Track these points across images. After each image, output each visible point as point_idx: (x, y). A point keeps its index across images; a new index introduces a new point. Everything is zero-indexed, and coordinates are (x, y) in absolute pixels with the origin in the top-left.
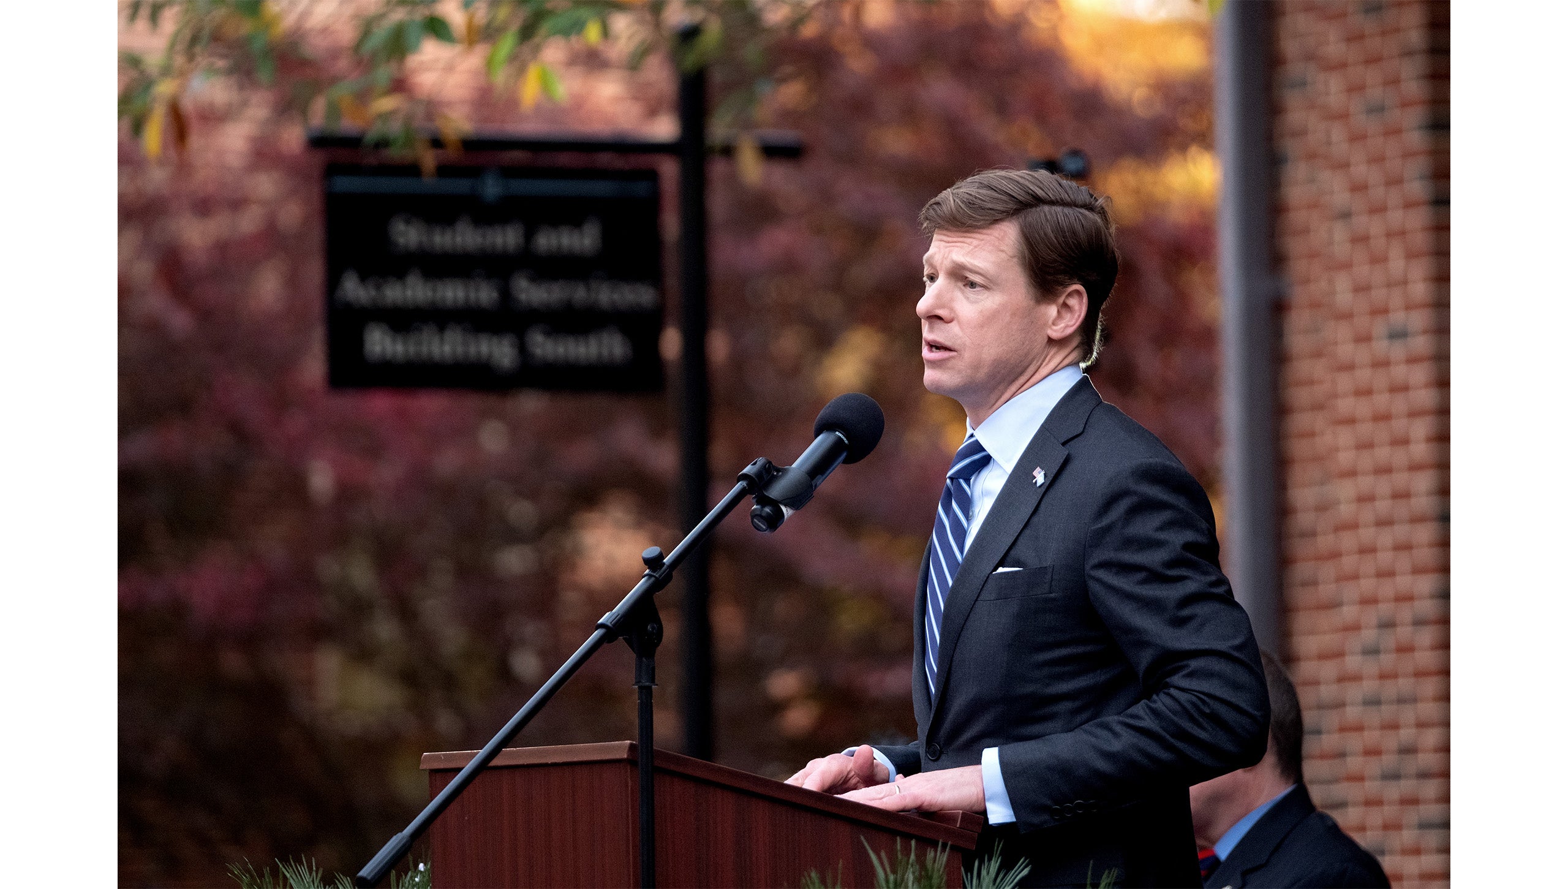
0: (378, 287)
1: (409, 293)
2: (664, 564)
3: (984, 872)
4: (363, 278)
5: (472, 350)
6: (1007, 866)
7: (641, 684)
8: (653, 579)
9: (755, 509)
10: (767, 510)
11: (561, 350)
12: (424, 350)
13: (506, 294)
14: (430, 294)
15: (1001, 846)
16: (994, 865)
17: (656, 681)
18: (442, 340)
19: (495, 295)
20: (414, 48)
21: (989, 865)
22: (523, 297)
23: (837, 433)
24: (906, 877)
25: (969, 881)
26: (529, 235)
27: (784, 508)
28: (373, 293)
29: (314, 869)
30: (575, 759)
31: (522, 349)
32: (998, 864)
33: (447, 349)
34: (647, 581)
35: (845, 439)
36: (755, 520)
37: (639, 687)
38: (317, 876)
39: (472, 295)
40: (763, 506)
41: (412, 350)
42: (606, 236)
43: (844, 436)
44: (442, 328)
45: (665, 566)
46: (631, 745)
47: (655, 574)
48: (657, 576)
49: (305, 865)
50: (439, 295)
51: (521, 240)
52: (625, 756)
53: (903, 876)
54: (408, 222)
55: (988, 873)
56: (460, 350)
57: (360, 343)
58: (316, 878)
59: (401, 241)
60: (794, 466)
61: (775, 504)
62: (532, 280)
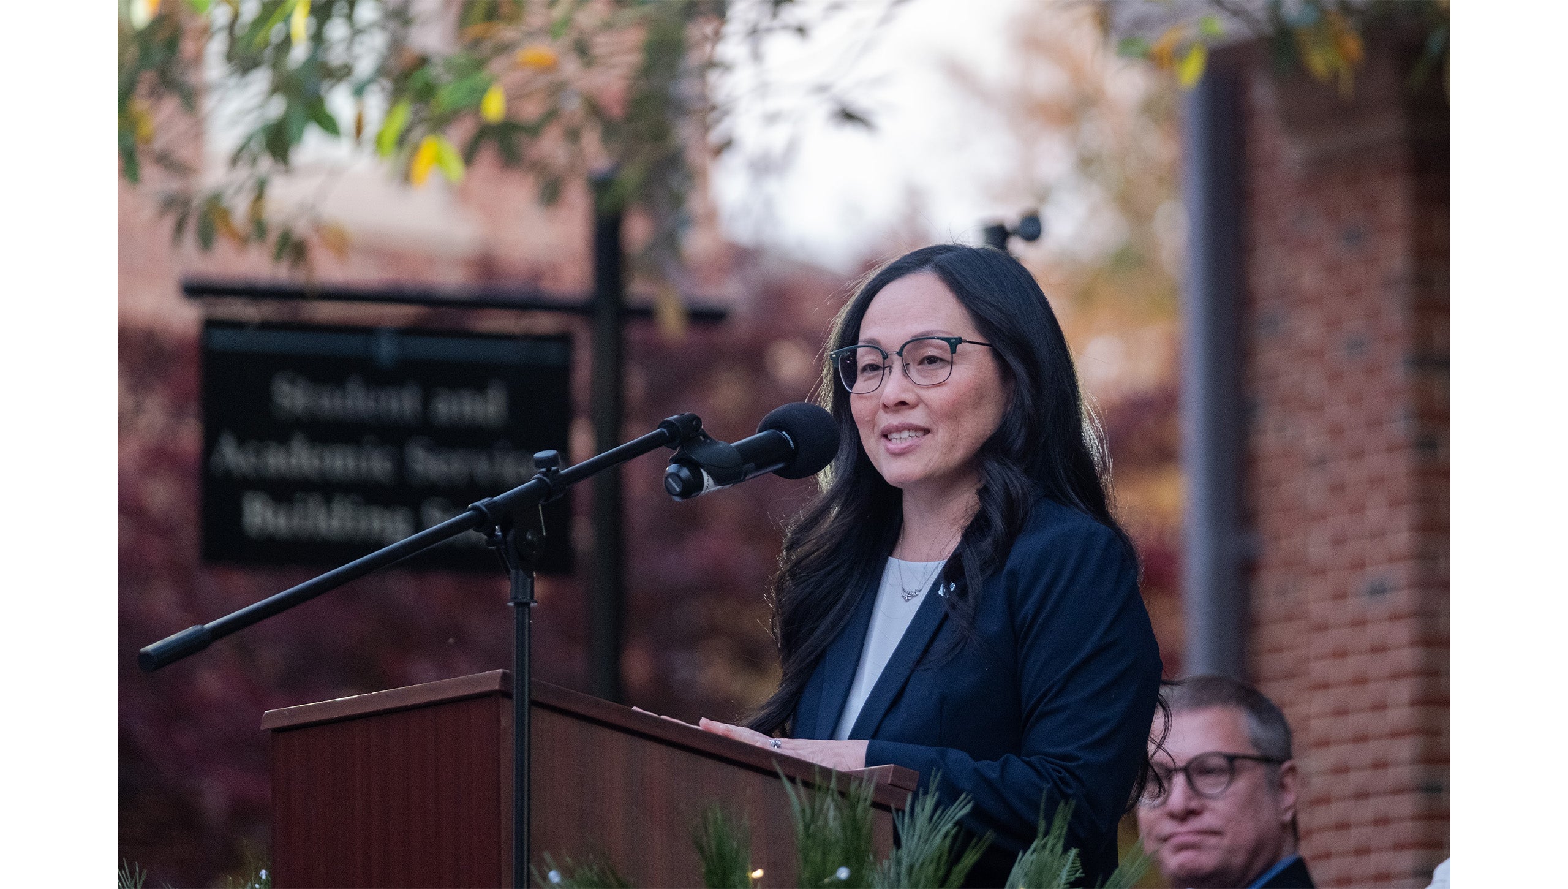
0: (258, 453)
1: (293, 461)
3: (918, 809)
4: (242, 442)
5: (363, 525)
6: (944, 803)
7: (517, 601)
12: (310, 524)
13: (401, 464)
14: (316, 462)
15: (939, 775)
16: (930, 803)
17: (535, 598)
18: (329, 513)
19: (389, 466)
20: (298, 138)
21: (924, 802)
22: (420, 468)
24: (825, 806)
25: (900, 819)
26: (427, 400)
28: (253, 460)
29: (137, 870)
30: (439, 697)
32: (934, 799)
33: (335, 523)
36: (670, 479)
37: (516, 604)
38: (140, 879)
39: (364, 465)
40: (681, 468)
41: (296, 522)
42: (513, 404)
44: (328, 500)
46: (504, 674)
49: (127, 870)
50: (327, 464)
51: (418, 406)
52: (497, 687)
53: (822, 805)
54: (293, 382)
55: (923, 810)
56: (349, 525)
57: (237, 512)
58: (139, 880)
59: (286, 402)
62: (429, 449)
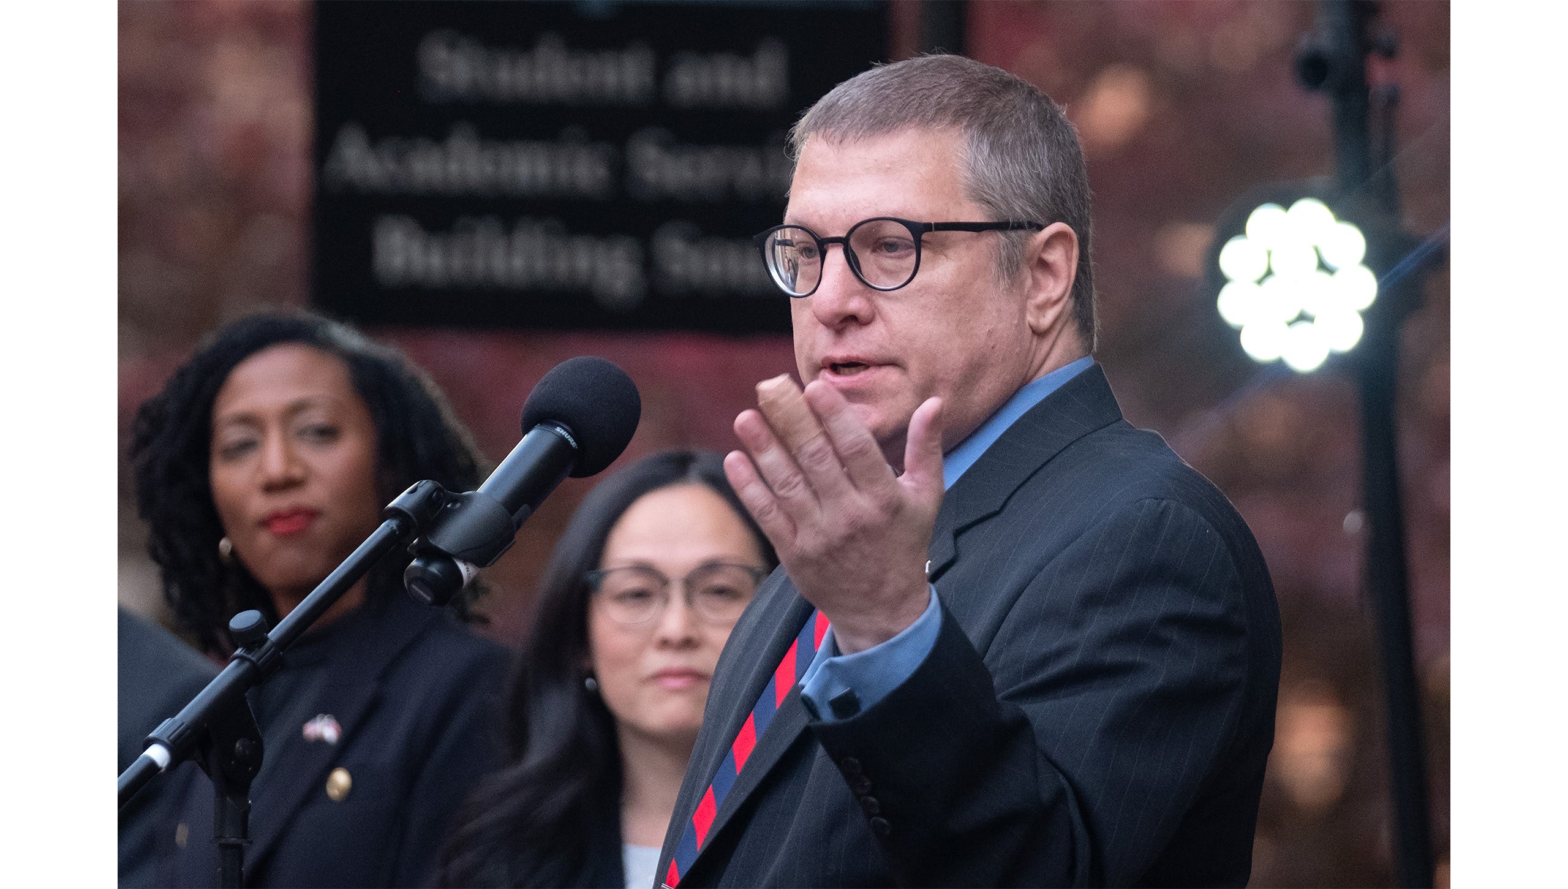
0: (400, 157)
1: (454, 168)
2: (267, 639)
4: (375, 138)
5: (562, 265)
7: (223, 841)
8: (247, 664)
9: (415, 568)
10: (434, 569)
11: (715, 267)
12: (479, 265)
13: (621, 170)
14: (489, 169)
18: (509, 248)
19: (601, 172)
22: (651, 175)
23: (558, 429)
26: (662, 71)
27: (462, 567)
28: (391, 166)
31: (648, 264)
33: (518, 263)
34: (238, 665)
35: (571, 440)
36: (414, 587)
39: (563, 173)
40: (428, 563)
41: (457, 264)
42: (796, 73)
43: (569, 434)
44: (509, 227)
45: (268, 644)
47: (249, 656)
48: (254, 659)
50: (505, 171)
51: (648, 79)
54: (452, 46)
56: (540, 266)
57: (366, 250)
59: (442, 77)
60: (482, 489)
61: (446, 558)
62: (667, 146)
